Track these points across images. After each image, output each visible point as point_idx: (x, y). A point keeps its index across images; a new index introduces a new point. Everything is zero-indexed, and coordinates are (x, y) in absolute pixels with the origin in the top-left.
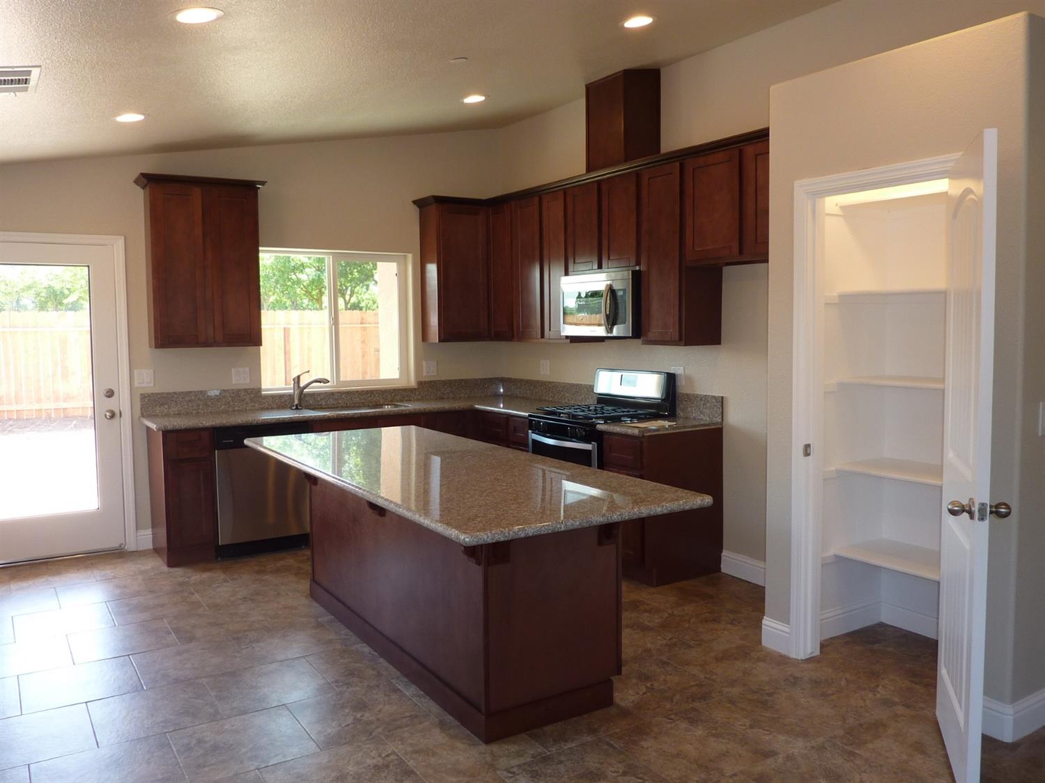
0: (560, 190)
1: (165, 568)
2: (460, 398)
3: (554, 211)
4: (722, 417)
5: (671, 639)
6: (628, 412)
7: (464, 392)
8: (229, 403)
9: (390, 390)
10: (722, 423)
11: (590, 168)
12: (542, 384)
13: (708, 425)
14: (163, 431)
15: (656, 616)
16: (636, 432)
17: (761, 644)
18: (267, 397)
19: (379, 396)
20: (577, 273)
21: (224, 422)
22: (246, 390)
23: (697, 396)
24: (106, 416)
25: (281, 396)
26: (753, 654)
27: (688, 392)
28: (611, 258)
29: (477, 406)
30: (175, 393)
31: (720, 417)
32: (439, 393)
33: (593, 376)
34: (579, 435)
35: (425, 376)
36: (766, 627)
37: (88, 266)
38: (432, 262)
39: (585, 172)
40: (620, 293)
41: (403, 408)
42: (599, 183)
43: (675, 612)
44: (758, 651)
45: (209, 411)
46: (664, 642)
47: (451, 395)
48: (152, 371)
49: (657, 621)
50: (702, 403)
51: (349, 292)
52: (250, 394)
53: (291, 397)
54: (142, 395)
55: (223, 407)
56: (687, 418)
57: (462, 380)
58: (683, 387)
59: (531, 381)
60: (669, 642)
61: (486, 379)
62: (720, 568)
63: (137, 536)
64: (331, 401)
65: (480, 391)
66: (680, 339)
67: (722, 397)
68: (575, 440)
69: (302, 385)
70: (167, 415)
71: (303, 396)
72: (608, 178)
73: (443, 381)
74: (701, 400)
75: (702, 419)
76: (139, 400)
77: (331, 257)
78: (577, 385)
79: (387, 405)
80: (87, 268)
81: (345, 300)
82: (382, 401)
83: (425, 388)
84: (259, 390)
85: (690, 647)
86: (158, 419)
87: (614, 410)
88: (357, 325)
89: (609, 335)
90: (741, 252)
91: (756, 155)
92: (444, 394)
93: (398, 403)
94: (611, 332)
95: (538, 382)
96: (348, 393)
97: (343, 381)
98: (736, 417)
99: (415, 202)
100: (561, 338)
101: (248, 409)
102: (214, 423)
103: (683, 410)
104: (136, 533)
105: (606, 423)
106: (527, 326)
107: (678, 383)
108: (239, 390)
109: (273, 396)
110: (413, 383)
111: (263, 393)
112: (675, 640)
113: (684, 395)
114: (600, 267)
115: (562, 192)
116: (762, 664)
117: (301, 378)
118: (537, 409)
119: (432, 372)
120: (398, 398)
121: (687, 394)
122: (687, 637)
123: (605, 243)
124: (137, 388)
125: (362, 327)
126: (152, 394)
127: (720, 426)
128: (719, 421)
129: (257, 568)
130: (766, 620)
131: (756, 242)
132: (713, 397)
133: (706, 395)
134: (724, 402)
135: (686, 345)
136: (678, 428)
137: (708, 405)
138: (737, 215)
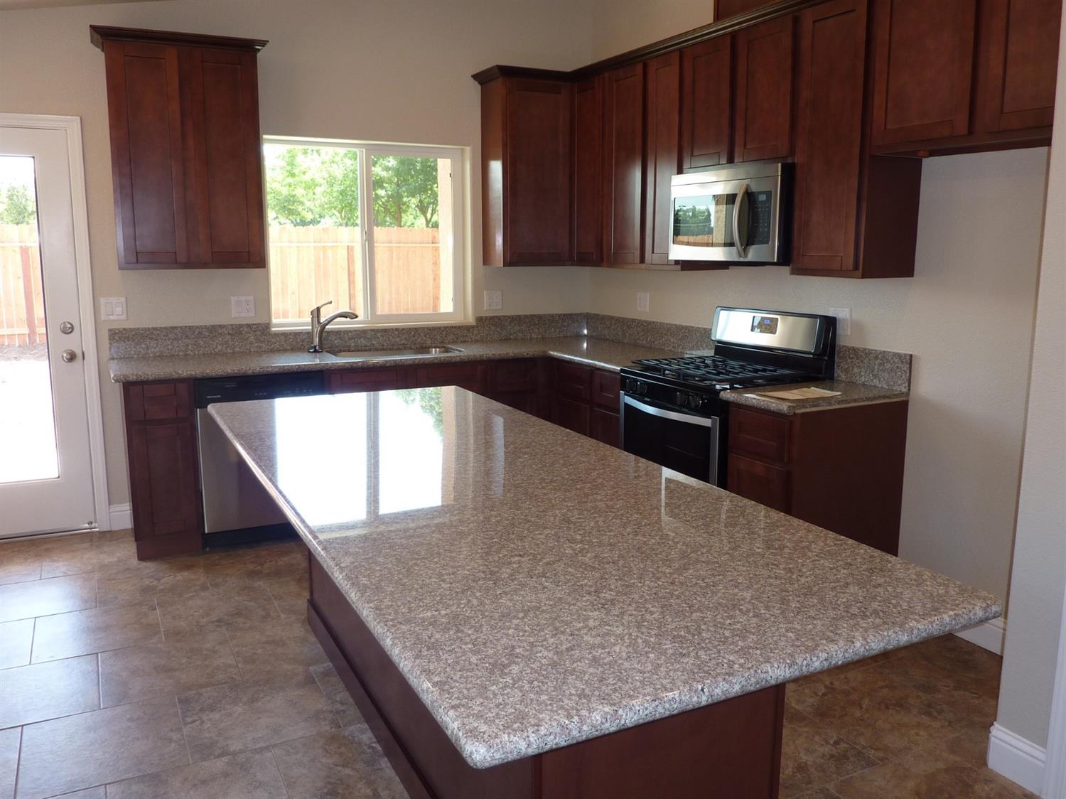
0: (674, 51)
1: (134, 561)
2: (531, 339)
3: (665, 81)
4: (909, 385)
5: (836, 743)
6: (764, 370)
7: (536, 331)
8: (227, 342)
9: (440, 328)
10: (908, 394)
11: (718, 16)
12: (640, 323)
13: (888, 397)
14: (123, 383)
15: (807, 691)
16: (784, 407)
17: (985, 764)
18: (277, 335)
19: (425, 336)
20: (694, 168)
21: (208, 371)
22: (249, 326)
23: (870, 352)
24: (63, 357)
25: (296, 334)
27: (855, 346)
28: (747, 147)
29: (552, 353)
30: (155, 329)
31: (907, 384)
32: (504, 333)
33: (713, 318)
34: (693, 405)
35: (486, 310)
36: (998, 741)
37: (34, 158)
38: (496, 159)
39: (711, 21)
40: (763, 198)
41: (457, 353)
42: (733, 35)
44: (986, 781)
45: (201, 352)
46: (827, 749)
47: (520, 335)
48: (123, 299)
49: (811, 700)
50: (877, 362)
51: (430, 211)
52: (254, 332)
53: (310, 334)
54: (110, 330)
55: (220, 347)
56: (852, 383)
57: (534, 315)
58: (846, 337)
59: (624, 318)
60: (834, 752)
61: (564, 315)
63: (110, 513)
64: (363, 342)
65: (558, 330)
66: (856, 267)
67: (911, 356)
68: (685, 410)
69: (323, 320)
70: (145, 358)
71: (324, 334)
72: (747, 27)
73: (509, 317)
74: (876, 358)
75: (875, 387)
76: (108, 338)
77: (364, 150)
78: (686, 327)
79: (435, 348)
80: (32, 159)
81: (426, 219)
82: (429, 342)
83: (487, 325)
84: (268, 326)
85: (871, 764)
86: (133, 363)
87: (742, 367)
88: (428, 245)
89: (742, 260)
90: (971, 131)
92: (511, 334)
93: (449, 346)
94: (746, 256)
95: (633, 320)
96: (385, 331)
97: (380, 315)
99: (475, 77)
100: (668, 263)
101: (252, 350)
102: (193, 373)
103: (846, 371)
104: (109, 508)
105: (732, 388)
106: (621, 246)
107: (839, 331)
108: (241, 326)
109: (285, 334)
110: (471, 320)
111: (273, 329)
112: (843, 746)
113: (848, 349)
114: (731, 160)
115: (677, 54)
117: (321, 309)
118: (634, 363)
119: (495, 305)
120: (451, 337)
121: (853, 349)
122: (862, 741)
123: (740, 124)
124: (104, 321)
125: (434, 247)
126: (125, 329)
127: (904, 399)
128: (905, 390)
129: (251, 567)
130: (998, 729)
131: (1002, 112)
132: (895, 355)
133: (884, 352)
134: (913, 362)
135: (863, 277)
136: (846, 402)
137: (888, 366)
138: (969, 69)
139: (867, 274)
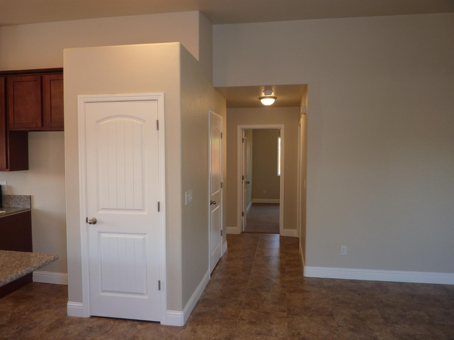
4: (31, 206)
5: (17, 328)
10: (30, 208)
13: (23, 210)
15: (4, 317)
17: (67, 315)
23: (15, 196)
26: (65, 322)
27: (9, 194)
36: (70, 306)
43: (15, 311)
44: (67, 320)
46: (14, 331)
49: (6, 320)
50: (18, 199)
56: (10, 207)
58: (6, 192)
60: (17, 331)
62: (32, 280)
66: (7, 168)
67: (30, 196)
75: (18, 208)
85: (30, 329)
90: (42, 126)
91: (50, 80)
98: (38, 205)
103: (7, 203)
107: (3, 190)
112: (20, 328)
113: (7, 196)
116: (71, 326)
121: (9, 195)
122: (27, 324)
127: (30, 210)
128: (29, 207)
130: (69, 303)
131: (51, 122)
132: (24, 196)
133: (21, 195)
134: (31, 199)
135: (10, 170)
136: (8, 214)
137: (22, 200)
138: (40, 108)
139: (12, 169)
